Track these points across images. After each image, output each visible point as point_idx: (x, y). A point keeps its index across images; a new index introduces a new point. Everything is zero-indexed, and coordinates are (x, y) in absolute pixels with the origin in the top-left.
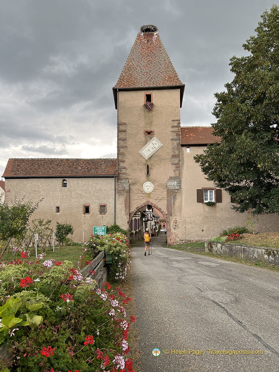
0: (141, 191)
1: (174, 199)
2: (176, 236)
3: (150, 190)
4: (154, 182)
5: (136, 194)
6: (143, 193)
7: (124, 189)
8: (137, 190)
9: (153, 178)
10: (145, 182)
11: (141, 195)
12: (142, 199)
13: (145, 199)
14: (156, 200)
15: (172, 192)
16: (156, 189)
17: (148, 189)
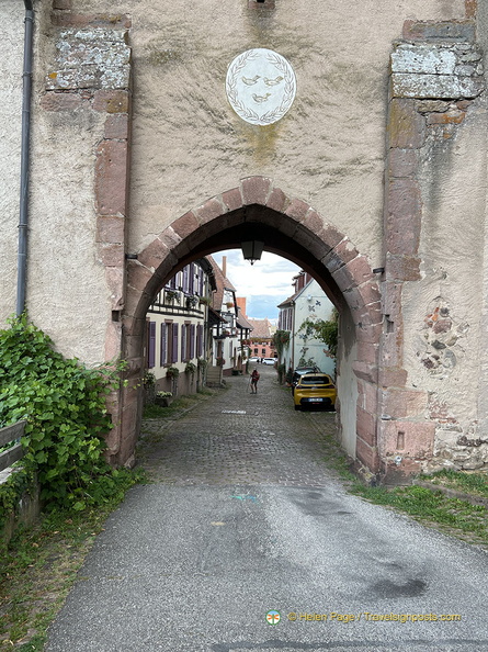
0: (210, 111)
1: (435, 166)
2: (440, 412)
4: (302, 53)
5: (178, 126)
6: (225, 122)
7: (90, 81)
8: (185, 104)
9: (293, 25)
10: (238, 52)
11: (212, 136)
12: (213, 162)
13: (235, 162)
14: (312, 173)
15: (423, 114)
16: (311, 104)
17: (256, 98)
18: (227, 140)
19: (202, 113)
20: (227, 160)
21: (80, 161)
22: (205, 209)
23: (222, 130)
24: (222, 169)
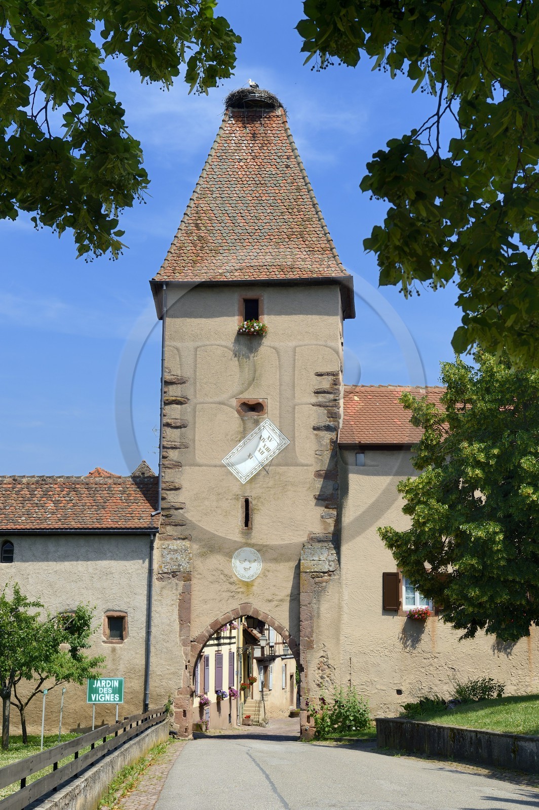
0: (225, 575)
1: (318, 601)
3: (251, 572)
4: (264, 549)
5: (212, 582)
6: (232, 580)
7: (176, 569)
8: (214, 573)
9: (260, 538)
10: (237, 549)
11: (227, 586)
12: (227, 598)
13: (236, 597)
14: (270, 601)
15: (313, 578)
16: (268, 571)
17: (245, 569)
18: (233, 588)
19: (222, 576)
20: (233, 596)
21: (172, 602)
22: (224, 618)
23: (231, 583)
24: (231, 601)
